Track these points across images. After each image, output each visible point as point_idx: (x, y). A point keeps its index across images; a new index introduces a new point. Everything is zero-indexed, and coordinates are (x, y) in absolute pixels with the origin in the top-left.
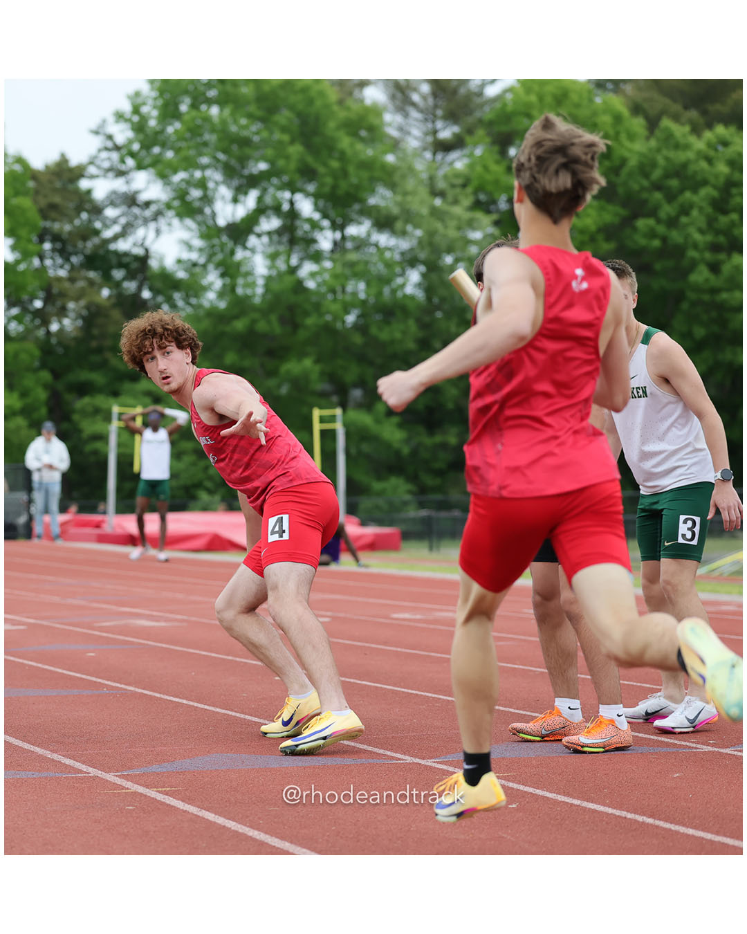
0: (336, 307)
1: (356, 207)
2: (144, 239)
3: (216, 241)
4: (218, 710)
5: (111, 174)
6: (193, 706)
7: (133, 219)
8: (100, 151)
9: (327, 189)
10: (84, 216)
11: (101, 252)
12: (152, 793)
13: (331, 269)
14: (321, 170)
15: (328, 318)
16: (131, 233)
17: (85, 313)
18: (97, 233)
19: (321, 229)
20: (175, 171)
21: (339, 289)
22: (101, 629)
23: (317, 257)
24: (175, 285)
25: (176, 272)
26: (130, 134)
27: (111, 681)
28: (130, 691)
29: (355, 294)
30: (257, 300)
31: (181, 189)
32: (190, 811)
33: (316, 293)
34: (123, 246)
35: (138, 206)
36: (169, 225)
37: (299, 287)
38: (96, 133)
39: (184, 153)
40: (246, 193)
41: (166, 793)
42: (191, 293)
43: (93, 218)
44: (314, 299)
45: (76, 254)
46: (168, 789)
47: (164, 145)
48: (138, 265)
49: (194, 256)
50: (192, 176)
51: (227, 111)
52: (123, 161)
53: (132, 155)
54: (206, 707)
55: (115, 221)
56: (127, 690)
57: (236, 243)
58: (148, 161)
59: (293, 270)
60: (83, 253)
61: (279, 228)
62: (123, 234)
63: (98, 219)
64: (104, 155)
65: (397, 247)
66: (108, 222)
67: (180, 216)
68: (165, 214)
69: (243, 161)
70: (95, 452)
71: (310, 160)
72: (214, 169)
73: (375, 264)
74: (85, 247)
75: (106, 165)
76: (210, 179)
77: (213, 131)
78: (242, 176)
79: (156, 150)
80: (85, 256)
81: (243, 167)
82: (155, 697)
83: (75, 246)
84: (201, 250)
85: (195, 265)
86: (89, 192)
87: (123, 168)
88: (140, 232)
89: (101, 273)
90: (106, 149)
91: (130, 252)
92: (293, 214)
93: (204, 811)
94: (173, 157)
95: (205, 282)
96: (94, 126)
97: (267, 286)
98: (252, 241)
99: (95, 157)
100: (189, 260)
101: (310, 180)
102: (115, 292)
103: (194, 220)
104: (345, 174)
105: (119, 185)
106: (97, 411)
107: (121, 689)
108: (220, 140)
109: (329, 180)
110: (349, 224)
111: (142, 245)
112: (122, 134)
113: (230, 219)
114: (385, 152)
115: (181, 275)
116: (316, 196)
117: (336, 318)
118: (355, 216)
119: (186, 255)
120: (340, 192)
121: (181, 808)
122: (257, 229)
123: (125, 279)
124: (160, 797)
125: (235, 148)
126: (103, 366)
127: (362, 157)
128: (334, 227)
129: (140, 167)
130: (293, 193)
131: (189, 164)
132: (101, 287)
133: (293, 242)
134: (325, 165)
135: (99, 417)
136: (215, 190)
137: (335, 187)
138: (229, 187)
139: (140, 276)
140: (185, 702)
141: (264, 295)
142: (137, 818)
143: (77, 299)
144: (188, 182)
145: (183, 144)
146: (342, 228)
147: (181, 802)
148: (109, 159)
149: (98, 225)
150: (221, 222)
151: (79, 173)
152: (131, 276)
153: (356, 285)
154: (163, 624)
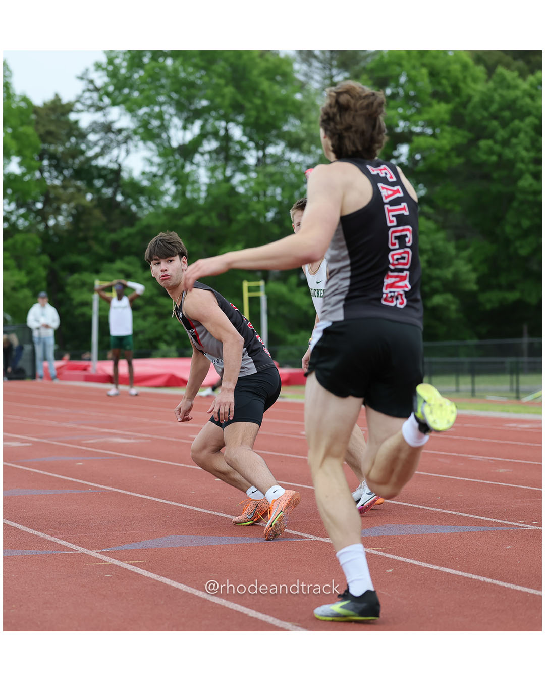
0: (259, 207)
1: (274, 132)
2: (118, 157)
3: (171, 158)
4: (173, 503)
5: (92, 109)
6: (155, 501)
7: (109, 142)
8: (84, 92)
9: (252, 120)
10: (73, 140)
11: (86, 167)
12: (124, 565)
13: (256, 179)
14: (248, 105)
15: (254, 214)
16: (108, 153)
17: (74, 212)
18: (82, 152)
19: (248, 149)
20: (140, 107)
21: (261, 193)
22: (87, 445)
23: (245, 169)
24: (141, 191)
25: (142, 181)
26: (106, 79)
27: (94, 483)
28: (108, 490)
29: (273, 197)
30: (201, 202)
31: (144, 120)
32: (152, 578)
33: (245, 196)
34: (102, 162)
35: (113, 132)
36: (136, 146)
37: (232, 191)
38: (81, 78)
39: (146, 93)
40: (192, 123)
41: (135, 565)
42: (153, 196)
43: (80, 141)
44: (243, 201)
45: (67, 168)
46: (136, 562)
47: (131, 87)
48: (114, 176)
49: (154, 169)
50: (153, 110)
51: (178, 62)
52: (101, 100)
53: (108, 95)
54: (165, 501)
55: (96, 144)
56: (106, 489)
57: (185, 160)
58: (120, 99)
59: (228, 180)
60: (72, 167)
61: (217, 148)
62: (102, 153)
63: (83, 143)
64: (87, 95)
65: (304, 161)
66: (91, 145)
67: (144, 139)
68: (133, 139)
69: (190, 99)
70: (83, 315)
71: (240, 98)
72: (169, 105)
73: (288, 174)
74: (74, 163)
75: (89, 102)
76: (166, 112)
77: (168, 77)
78: (190, 110)
79: (126, 91)
80: (74, 170)
81: (190, 103)
82: (127, 494)
83: (66, 162)
84: (159, 165)
85: (155, 176)
86: (76, 122)
87: (101, 104)
88: (115, 152)
89: (85, 182)
90: (89, 90)
91: (107, 166)
92: (227, 138)
93: (163, 578)
94: (139, 96)
95: (163, 188)
96: (79, 74)
97: (208, 191)
98: (198, 158)
99: (81, 96)
100: (151, 172)
101: (240, 113)
102: (96, 196)
103: (154, 143)
104: (265, 108)
105: (98, 117)
106: (83, 284)
107: (102, 488)
108: (173, 83)
109: (253, 113)
110: (268, 146)
111: (116, 161)
112: (101, 79)
113: (181, 142)
114: (295, 92)
115: (145, 183)
116: (245, 125)
117: (259, 214)
118: (273, 139)
119: (148, 169)
120: (262, 122)
121: (146, 575)
122: (201, 149)
123: (103, 187)
124: (130, 567)
125: (184, 89)
126: (87, 251)
127: (279, 96)
128: (258, 147)
129: (114, 103)
130: (227, 122)
131: (150, 101)
132: (86, 193)
133: (227, 158)
134: (251, 101)
135: (85, 289)
136: (170, 120)
137: (258, 118)
138: (180, 118)
139: (114, 185)
140: (149, 497)
141: (206, 198)
142: (114, 583)
143: (68, 202)
144: (150, 115)
145: (146, 87)
146: (263, 148)
147: (145, 571)
148: (91, 98)
149: (83, 147)
150: (174, 144)
151: (69, 108)
152: (108, 184)
153: (274, 190)
154: (132, 441)
